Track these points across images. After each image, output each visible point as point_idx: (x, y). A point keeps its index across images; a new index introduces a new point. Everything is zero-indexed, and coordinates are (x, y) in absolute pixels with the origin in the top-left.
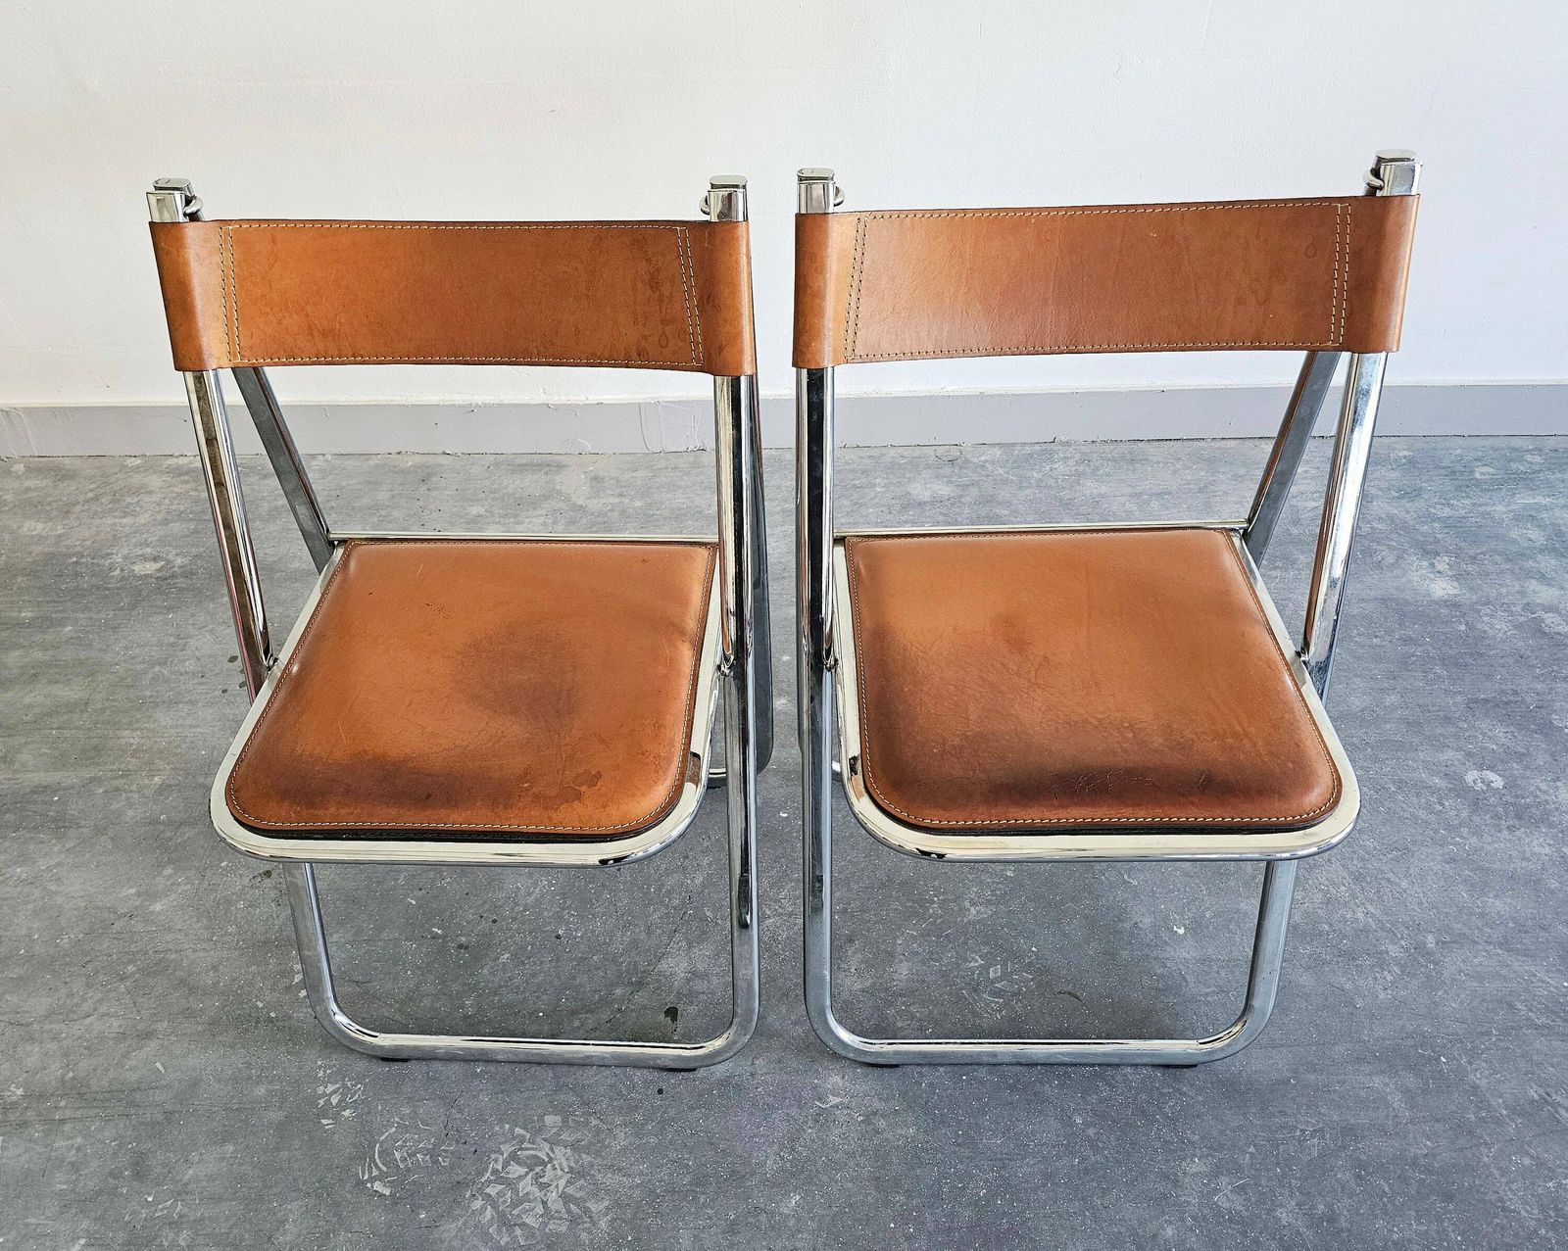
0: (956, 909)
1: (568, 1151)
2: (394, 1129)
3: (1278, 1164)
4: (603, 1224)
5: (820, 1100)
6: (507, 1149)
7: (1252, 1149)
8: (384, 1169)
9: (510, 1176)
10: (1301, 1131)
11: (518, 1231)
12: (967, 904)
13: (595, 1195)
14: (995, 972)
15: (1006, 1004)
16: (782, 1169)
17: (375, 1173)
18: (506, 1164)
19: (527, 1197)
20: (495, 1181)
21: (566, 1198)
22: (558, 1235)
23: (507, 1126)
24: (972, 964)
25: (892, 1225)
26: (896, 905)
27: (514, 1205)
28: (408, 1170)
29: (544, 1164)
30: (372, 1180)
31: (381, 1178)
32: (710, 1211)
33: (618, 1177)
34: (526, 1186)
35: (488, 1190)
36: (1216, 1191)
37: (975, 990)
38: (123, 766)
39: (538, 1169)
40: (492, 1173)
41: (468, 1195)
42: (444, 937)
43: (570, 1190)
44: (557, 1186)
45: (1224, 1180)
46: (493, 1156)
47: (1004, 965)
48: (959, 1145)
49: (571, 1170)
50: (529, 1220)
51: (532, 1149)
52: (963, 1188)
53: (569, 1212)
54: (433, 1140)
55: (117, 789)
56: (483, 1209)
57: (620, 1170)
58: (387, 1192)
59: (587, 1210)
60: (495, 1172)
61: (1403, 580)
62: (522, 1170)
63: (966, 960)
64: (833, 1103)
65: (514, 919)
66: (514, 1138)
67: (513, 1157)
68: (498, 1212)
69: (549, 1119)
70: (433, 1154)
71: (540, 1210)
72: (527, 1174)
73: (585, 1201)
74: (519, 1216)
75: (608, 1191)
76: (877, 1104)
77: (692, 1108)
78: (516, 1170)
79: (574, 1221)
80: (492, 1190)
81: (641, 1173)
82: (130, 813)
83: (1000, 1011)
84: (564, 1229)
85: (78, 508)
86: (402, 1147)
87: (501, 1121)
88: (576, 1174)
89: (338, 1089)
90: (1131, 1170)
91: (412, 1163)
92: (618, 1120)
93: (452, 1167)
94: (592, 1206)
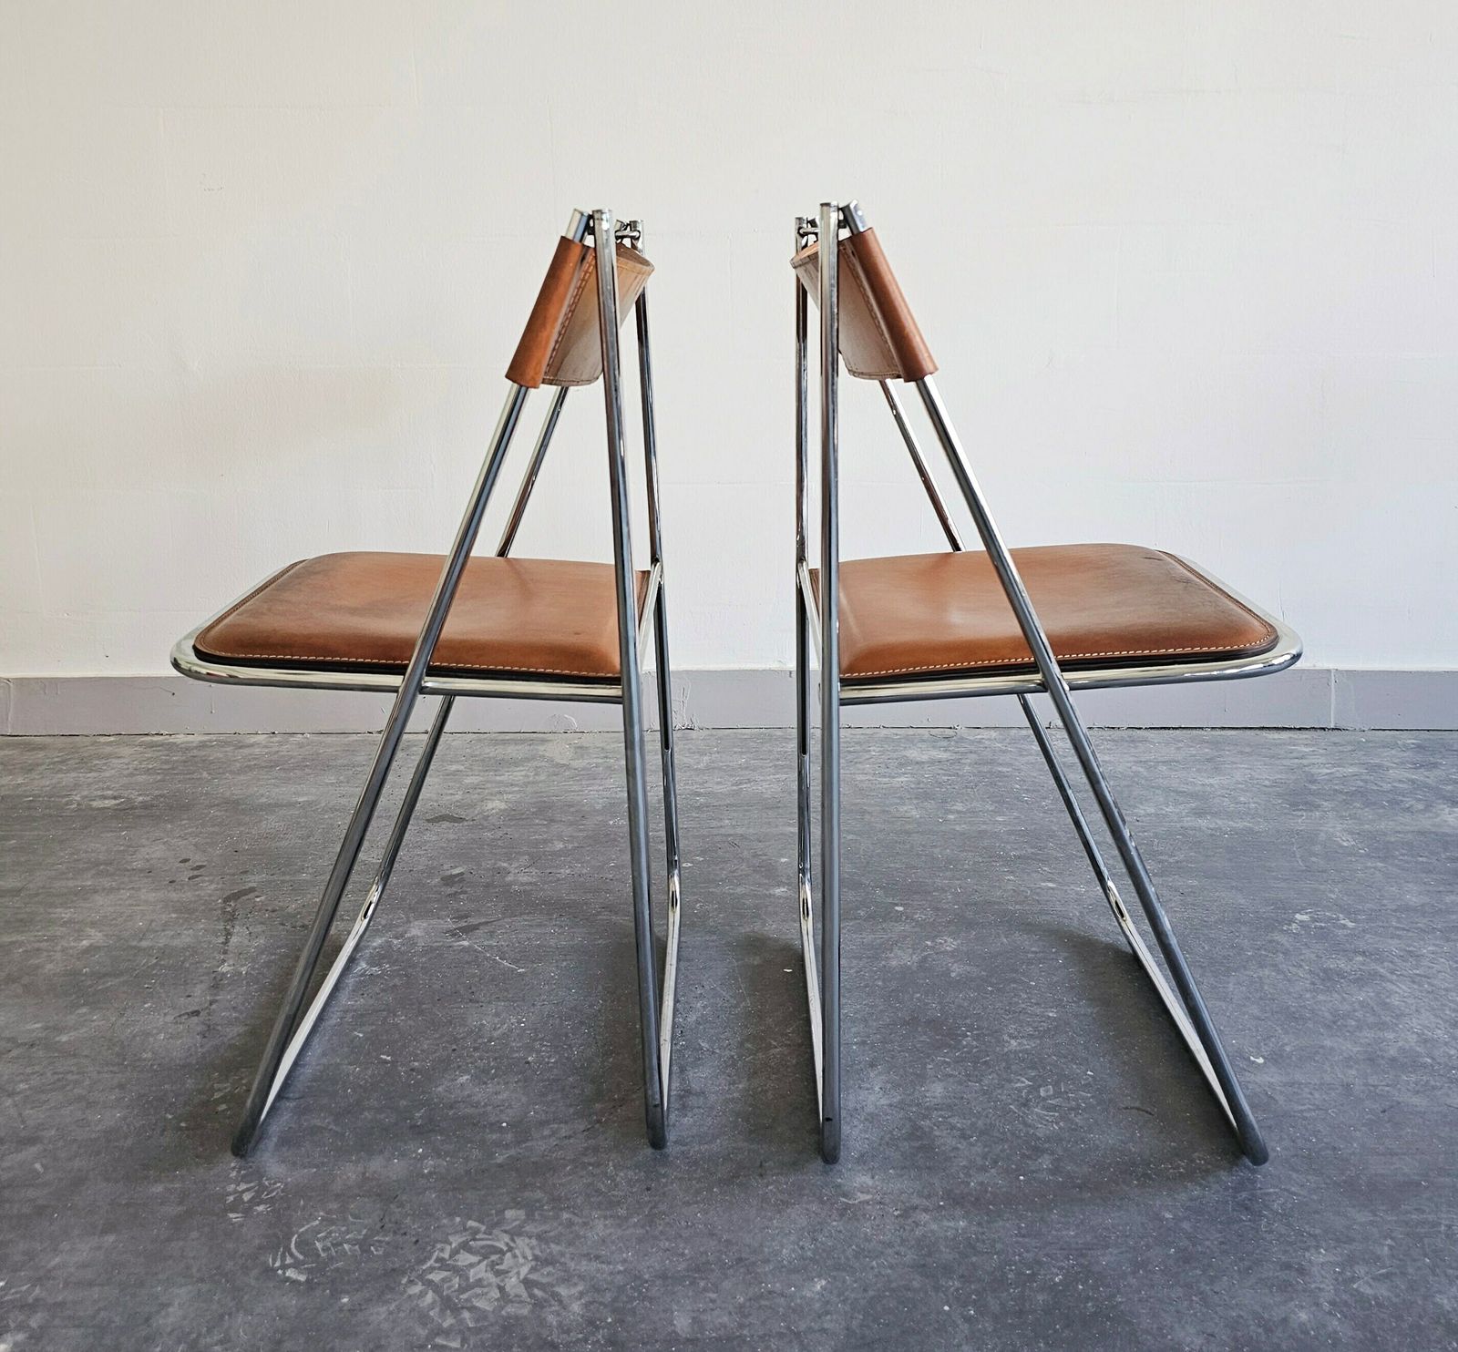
0: (993, 1041)
1: (534, 1242)
2: (317, 1222)
3: (1426, 1255)
4: (576, 1307)
5: (845, 1195)
6: (456, 1240)
7: (1389, 1242)
8: (301, 1257)
9: (459, 1263)
10: (1446, 1226)
11: (466, 1315)
12: (1006, 1038)
13: (567, 1280)
14: (1047, 1091)
15: (1061, 1118)
16: (803, 1258)
17: (289, 1261)
18: (454, 1253)
19: (479, 1283)
20: (440, 1268)
21: (527, 1283)
22: (517, 1318)
23: (458, 1219)
24: (1019, 1085)
25: (946, 1308)
26: (923, 1038)
27: (462, 1290)
28: (331, 1259)
29: (502, 1253)
30: (284, 1267)
31: (297, 1265)
32: (713, 1296)
33: (595, 1265)
34: (480, 1272)
35: (430, 1277)
36: (1353, 1280)
37: (1024, 1105)
38: (48, 934)
39: (494, 1257)
40: (436, 1261)
41: (404, 1281)
42: (392, 1062)
43: (533, 1277)
44: (518, 1273)
45: (1361, 1270)
46: (439, 1246)
47: (1056, 1084)
48: (1024, 1236)
49: (536, 1258)
50: (479, 1304)
51: (490, 1240)
52: (1034, 1275)
53: (532, 1296)
54: (364, 1232)
55: (38, 950)
56: (422, 1295)
57: (597, 1257)
58: (302, 1278)
59: (555, 1295)
60: (439, 1260)
61: (1438, 819)
62: (474, 1259)
63: (1010, 1081)
64: (862, 1199)
65: (476, 1049)
66: (465, 1230)
67: (465, 1246)
68: (441, 1297)
69: (509, 1214)
70: (364, 1245)
71: (496, 1294)
72: (480, 1262)
73: (553, 1286)
74: (467, 1300)
75: (582, 1277)
76: (916, 1201)
77: (688, 1204)
78: (465, 1259)
79: (539, 1305)
80: (436, 1277)
81: (625, 1261)
82: (50, 966)
83: (1057, 1123)
84: (525, 1311)
85: (44, 767)
86: (325, 1238)
87: (451, 1215)
88: (541, 1262)
89: (252, 1188)
90: (1242, 1259)
91: (336, 1252)
92: (595, 1214)
93: (387, 1255)
94: (563, 1291)
